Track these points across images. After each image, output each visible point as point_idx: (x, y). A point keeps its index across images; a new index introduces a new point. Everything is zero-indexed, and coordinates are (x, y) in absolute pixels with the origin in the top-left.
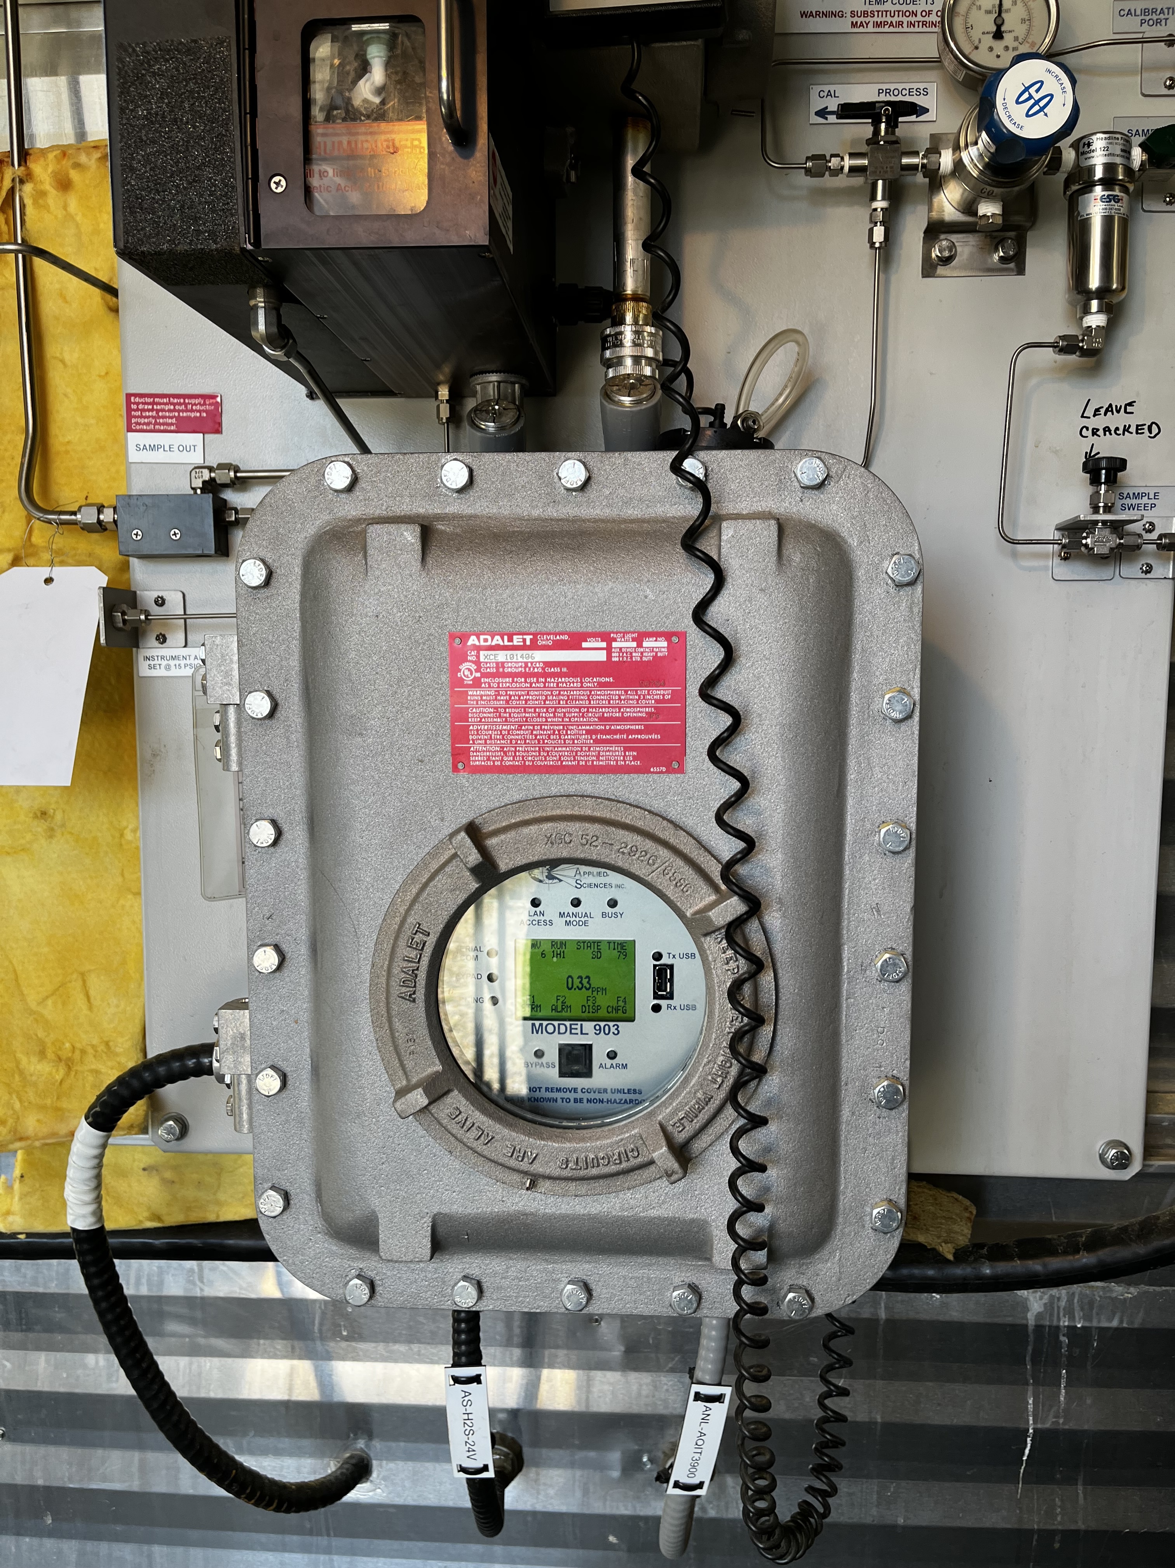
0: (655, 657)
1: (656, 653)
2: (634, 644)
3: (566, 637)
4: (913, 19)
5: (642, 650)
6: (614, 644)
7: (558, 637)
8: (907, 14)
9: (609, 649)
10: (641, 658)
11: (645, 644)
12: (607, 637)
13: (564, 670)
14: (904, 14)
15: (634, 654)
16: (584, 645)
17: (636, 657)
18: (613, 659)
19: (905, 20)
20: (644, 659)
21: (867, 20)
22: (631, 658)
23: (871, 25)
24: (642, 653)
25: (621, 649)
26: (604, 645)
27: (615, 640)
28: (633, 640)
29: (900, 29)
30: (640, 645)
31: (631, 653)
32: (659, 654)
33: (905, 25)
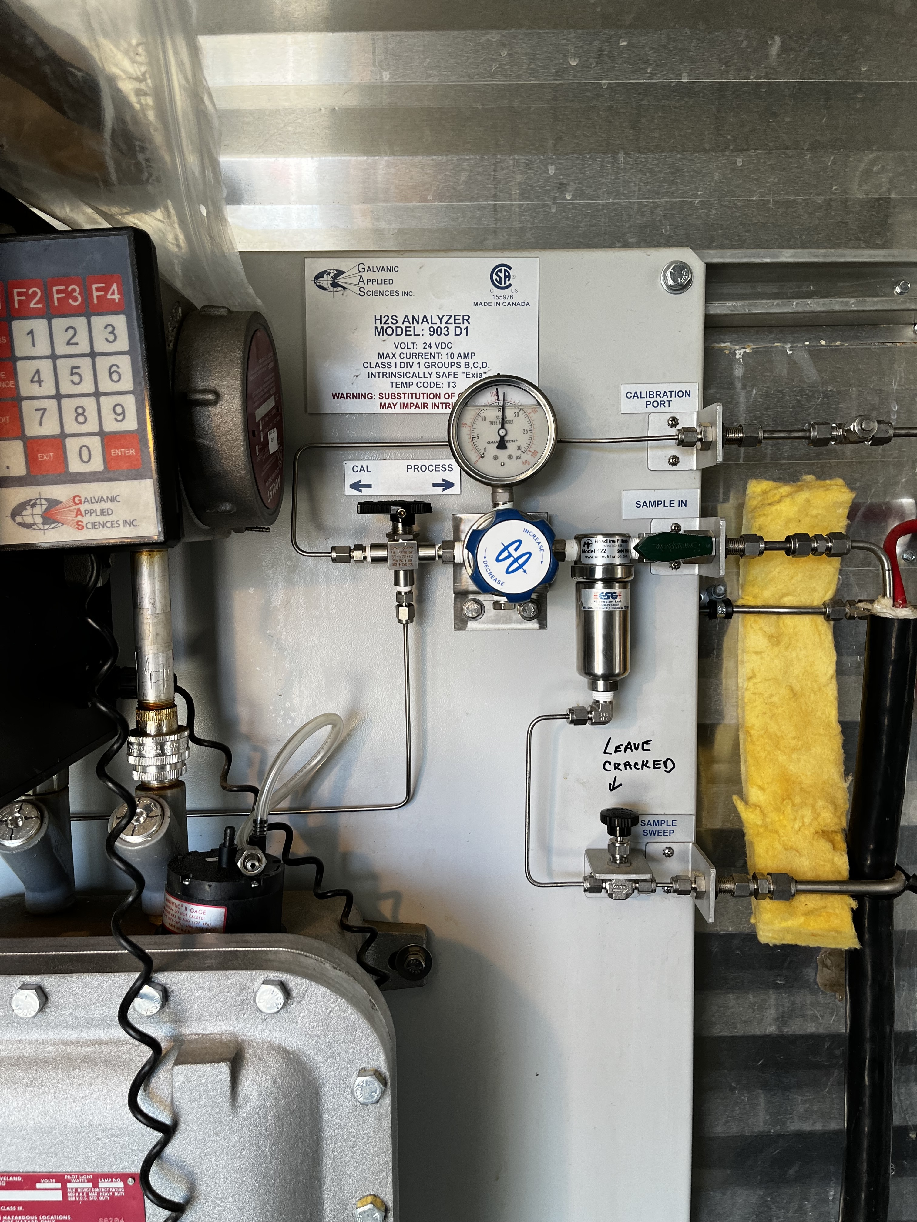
0: (112, 1197)
1: (113, 1193)
2: (90, 1185)
3: (19, 1179)
4: (437, 401)
5: (98, 1190)
6: (69, 1185)
7: (11, 1179)
8: (432, 396)
9: (64, 1190)
10: (98, 1197)
11: (101, 1185)
12: (61, 1179)
13: (20, 1208)
14: (428, 396)
15: (90, 1194)
16: (38, 1186)
17: (93, 1196)
18: (69, 1199)
19: (429, 402)
20: (101, 1198)
21: (395, 401)
22: (88, 1197)
23: (398, 406)
24: (98, 1193)
25: (76, 1189)
26: (59, 1185)
27: (70, 1181)
28: (88, 1181)
29: (425, 411)
30: (95, 1185)
31: (87, 1193)
32: (116, 1194)
33: (430, 406)
